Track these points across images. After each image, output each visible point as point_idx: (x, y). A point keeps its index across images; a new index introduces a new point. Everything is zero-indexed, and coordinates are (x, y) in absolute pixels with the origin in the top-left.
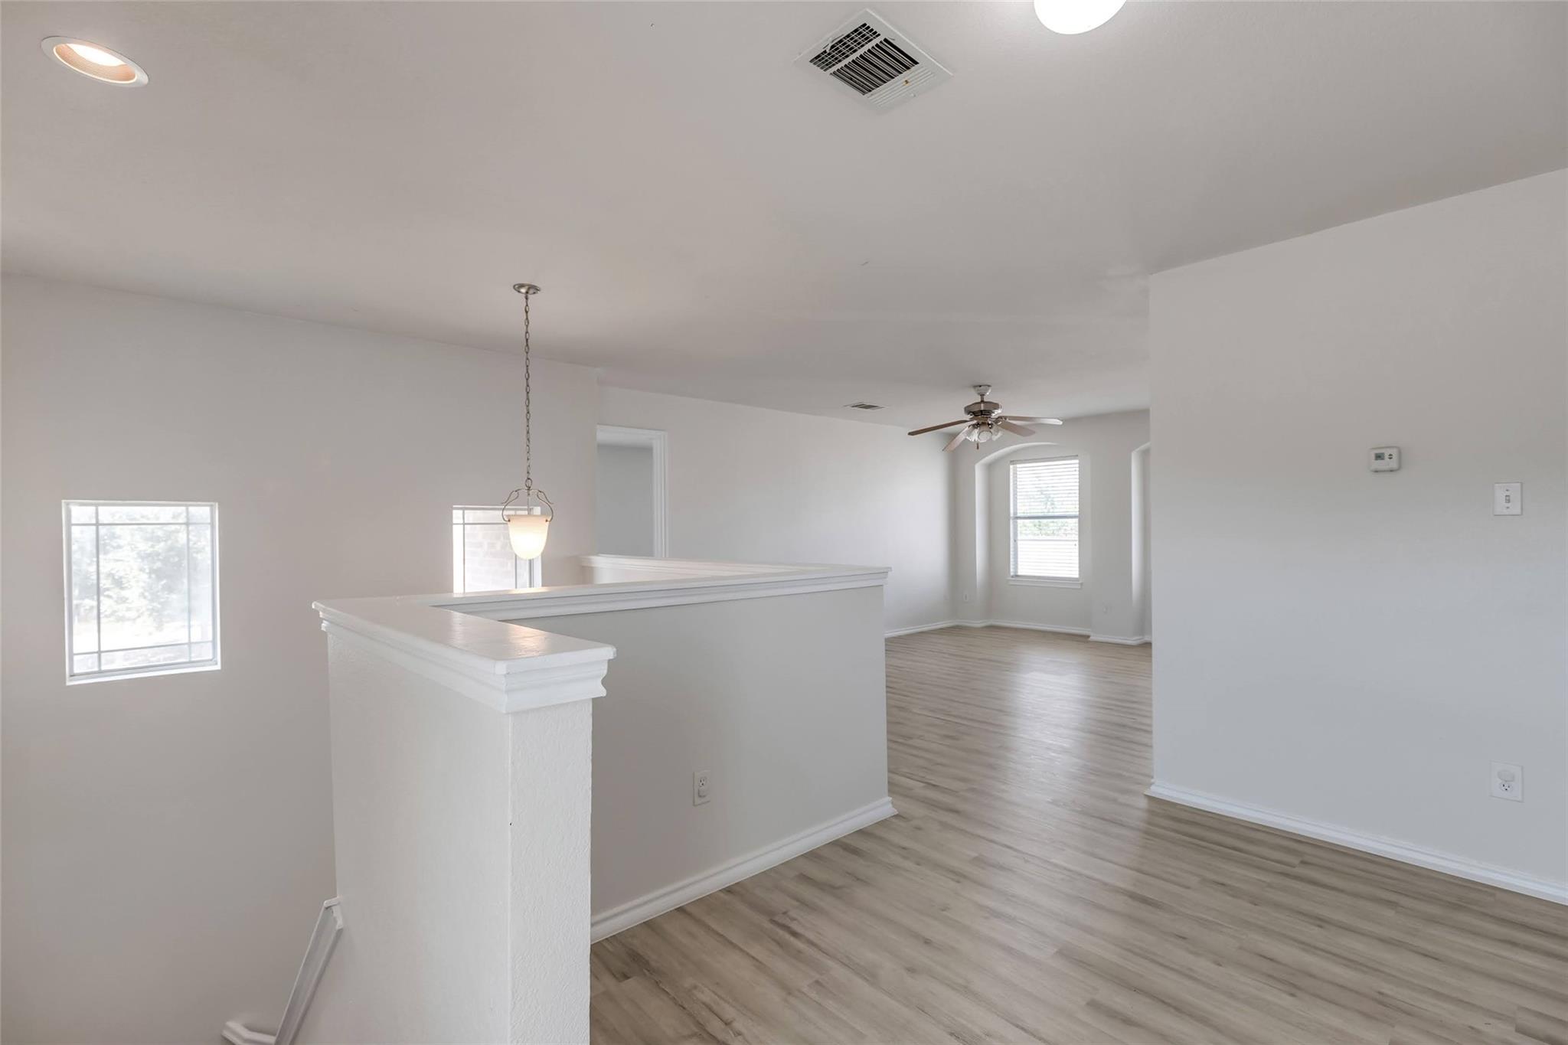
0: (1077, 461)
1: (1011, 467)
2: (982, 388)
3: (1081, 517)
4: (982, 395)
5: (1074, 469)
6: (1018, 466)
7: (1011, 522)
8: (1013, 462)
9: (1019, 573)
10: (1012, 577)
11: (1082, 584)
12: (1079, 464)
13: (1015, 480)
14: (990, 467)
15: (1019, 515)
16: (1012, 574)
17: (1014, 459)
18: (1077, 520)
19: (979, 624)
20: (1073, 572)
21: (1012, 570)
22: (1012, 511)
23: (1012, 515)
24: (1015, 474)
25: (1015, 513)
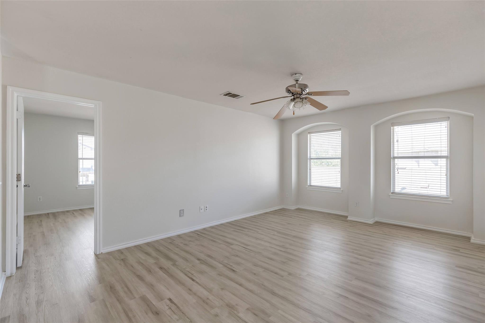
0: (340, 132)
1: (309, 135)
2: (297, 75)
3: (342, 159)
4: (297, 81)
5: (339, 136)
6: (312, 135)
7: (308, 160)
8: (309, 133)
9: (312, 184)
10: (308, 186)
11: (342, 191)
12: (341, 133)
13: (310, 143)
14: (299, 135)
15: (312, 157)
16: (308, 185)
17: (310, 131)
18: (339, 160)
19: (293, 208)
20: (338, 185)
21: (308, 183)
22: (309, 156)
23: (309, 157)
24: (310, 138)
25: (310, 157)
